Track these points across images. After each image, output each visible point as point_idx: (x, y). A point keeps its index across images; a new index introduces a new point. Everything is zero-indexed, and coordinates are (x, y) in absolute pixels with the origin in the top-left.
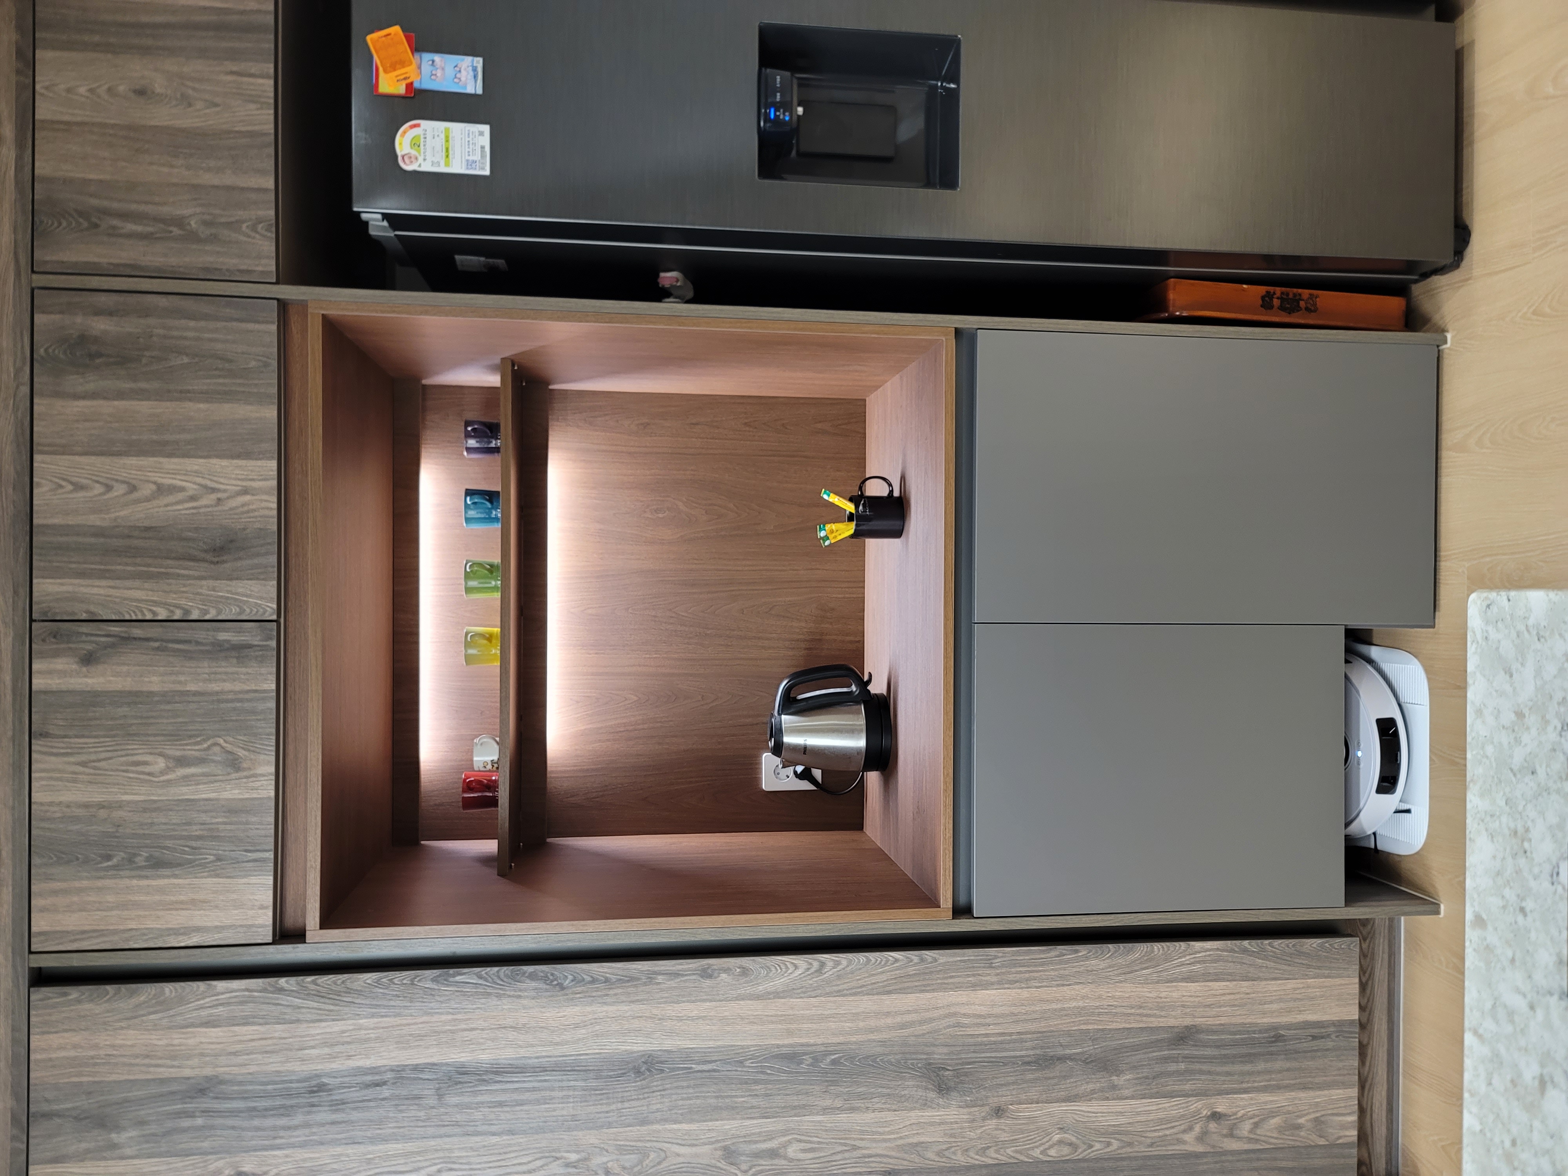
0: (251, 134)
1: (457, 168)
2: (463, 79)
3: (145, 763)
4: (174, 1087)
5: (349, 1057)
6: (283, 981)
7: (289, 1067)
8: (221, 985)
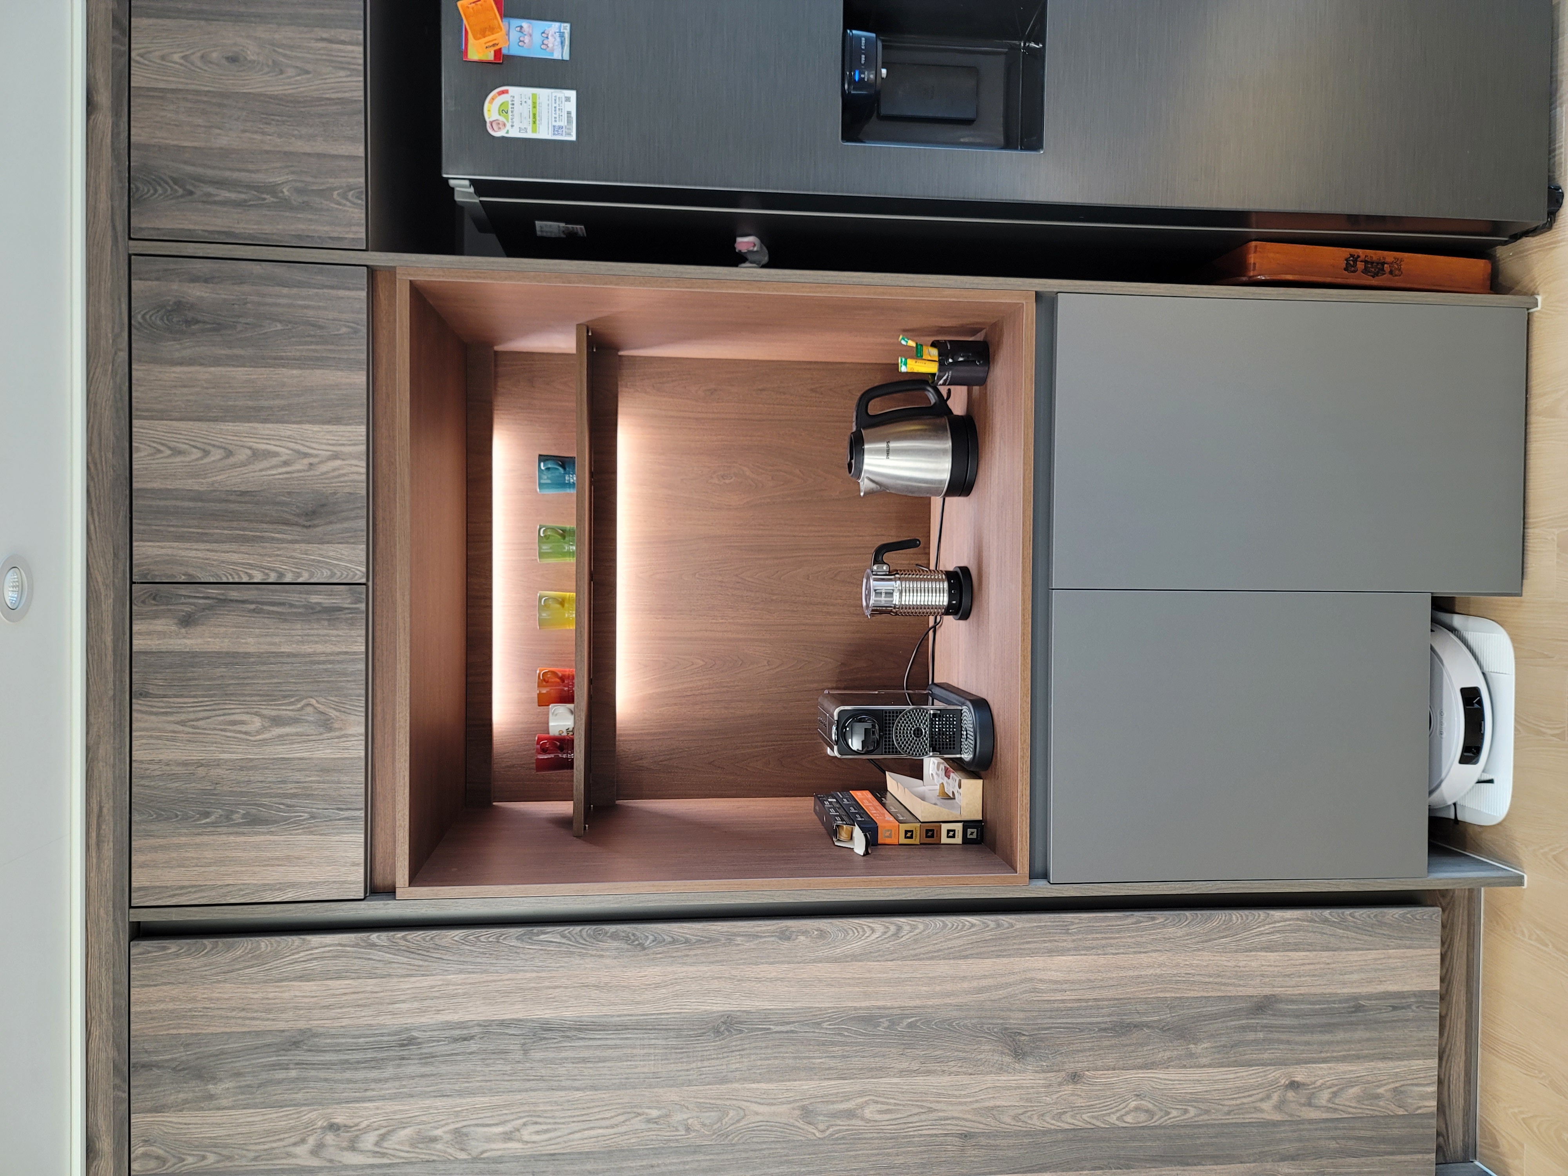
0: (342, 101)
1: (544, 133)
2: (550, 45)
3: (243, 723)
4: (269, 1040)
5: (438, 1011)
6: (374, 937)
7: (381, 1020)
8: (314, 939)
